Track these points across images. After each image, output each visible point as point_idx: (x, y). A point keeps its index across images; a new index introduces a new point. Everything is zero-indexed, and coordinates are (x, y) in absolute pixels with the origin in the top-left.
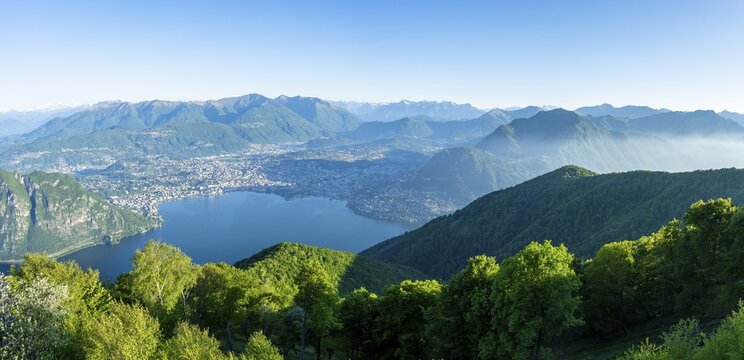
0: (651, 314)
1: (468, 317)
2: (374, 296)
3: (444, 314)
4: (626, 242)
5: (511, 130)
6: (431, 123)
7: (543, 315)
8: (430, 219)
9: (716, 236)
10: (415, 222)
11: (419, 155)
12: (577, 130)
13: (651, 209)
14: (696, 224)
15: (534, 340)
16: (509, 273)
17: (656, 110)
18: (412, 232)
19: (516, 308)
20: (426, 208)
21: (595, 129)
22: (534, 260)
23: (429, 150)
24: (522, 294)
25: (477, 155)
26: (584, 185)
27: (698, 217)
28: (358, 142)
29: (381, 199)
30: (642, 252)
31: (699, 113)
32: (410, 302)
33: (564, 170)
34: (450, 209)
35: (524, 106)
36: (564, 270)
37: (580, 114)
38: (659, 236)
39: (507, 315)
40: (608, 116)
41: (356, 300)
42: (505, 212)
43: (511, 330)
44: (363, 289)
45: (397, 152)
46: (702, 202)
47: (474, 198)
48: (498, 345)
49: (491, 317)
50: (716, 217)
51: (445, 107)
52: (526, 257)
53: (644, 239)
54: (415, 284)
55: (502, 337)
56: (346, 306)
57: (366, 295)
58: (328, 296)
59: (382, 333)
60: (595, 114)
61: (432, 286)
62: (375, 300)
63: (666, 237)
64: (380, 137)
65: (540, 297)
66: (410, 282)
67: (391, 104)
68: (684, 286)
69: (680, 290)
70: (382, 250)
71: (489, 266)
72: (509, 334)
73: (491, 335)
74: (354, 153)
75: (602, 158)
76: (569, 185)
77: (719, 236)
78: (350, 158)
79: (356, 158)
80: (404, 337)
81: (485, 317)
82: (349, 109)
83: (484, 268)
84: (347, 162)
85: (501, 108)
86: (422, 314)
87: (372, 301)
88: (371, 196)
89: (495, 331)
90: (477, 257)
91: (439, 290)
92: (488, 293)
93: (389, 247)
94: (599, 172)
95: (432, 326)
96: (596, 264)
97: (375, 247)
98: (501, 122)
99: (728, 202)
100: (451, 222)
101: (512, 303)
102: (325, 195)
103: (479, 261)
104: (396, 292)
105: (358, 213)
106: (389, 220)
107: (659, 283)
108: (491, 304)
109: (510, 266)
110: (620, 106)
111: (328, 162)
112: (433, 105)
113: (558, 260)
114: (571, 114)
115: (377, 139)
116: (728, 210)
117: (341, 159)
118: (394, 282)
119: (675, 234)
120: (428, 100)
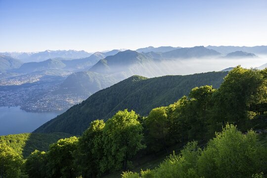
0: (178, 141)
1: (93, 151)
2: (43, 153)
3: (82, 152)
4: (162, 107)
5: (106, 62)
6: (64, 61)
7: (127, 145)
8: (70, 107)
9: (205, 103)
10: (62, 110)
11: (60, 77)
12: (137, 59)
13: (174, 92)
14: (195, 97)
15: (124, 158)
16: (109, 127)
17: (175, 48)
18: (61, 115)
19: (114, 143)
20: (67, 102)
21: (146, 58)
22: (120, 119)
23: (65, 74)
24: (116, 135)
25: (90, 74)
26: (142, 84)
27: (196, 94)
28: (22, 74)
29: (41, 101)
30: (170, 111)
31: (196, 47)
32: (64, 150)
33: (132, 78)
34: (80, 101)
35: (111, 50)
36: (134, 122)
37: (138, 52)
38: (178, 103)
39: (111, 147)
40: (152, 52)
41: (34, 158)
42: (107, 99)
43: (113, 154)
44: (36, 151)
45: (47, 77)
46: (197, 88)
47: (91, 94)
48: (108, 163)
49: (104, 149)
50: (205, 94)
51: (71, 53)
52: (117, 118)
53: (171, 106)
54: (65, 140)
55: (110, 158)
56: (28, 163)
57: (39, 154)
58: (15, 162)
59: (51, 171)
60: (145, 52)
61: (73, 140)
62: (45, 154)
63: (181, 104)
64: (36, 70)
65: (125, 135)
66: (62, 140)
67: (40, 52)
68: (192, 126)
69: (190, 128)
70: (46, 128)
71: (100, 124)
72: (113, 156)
73: (104, 158)
74: (20, 80)
75: (149, 71)
76: (135, 84)
77: (207, 103)
78: (19, 83)
79: (22, 83)
80: (63, 170)
81: (101, 150)
82: (13, 56)
83: (98, 126)
84: (16, 85)
85: (100, 51)
86: (71, 155)
87: (43, 156)
88: (35, 101)
89: (106, 156)
90: (95, 121)
91: (77, 140)
92: (101, 137)
93: (49, 125)
94: (149, 77)
95: (77, 160)
96: (149, 118)
97: (42, 126)
98: (100, 58)
99: (210, 87)
100: (80, 107)
101: (112, 140)
102: (4, 106)
103: (95, 123)
104: (56, 147)
105: (28, 111)
106: (48, 111)
107: (180, 125)
108: (103, 142)
109: (110, 123)
110: (157, 47)
111: (3, 87)
112: (64, 52)
113: (131, 118)
114: (134, 52)
115: (34, 71)
116: (211, 90)
117: (12, 84)
118: (54, 142)
119: (185, 102)
120: (61, 50)
